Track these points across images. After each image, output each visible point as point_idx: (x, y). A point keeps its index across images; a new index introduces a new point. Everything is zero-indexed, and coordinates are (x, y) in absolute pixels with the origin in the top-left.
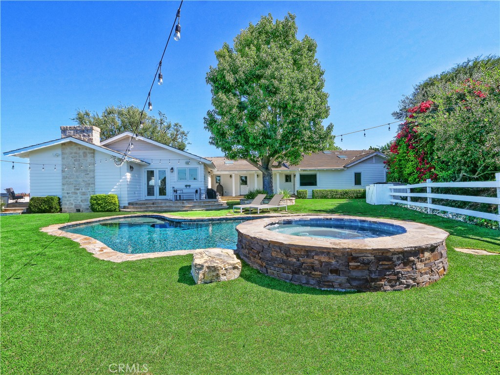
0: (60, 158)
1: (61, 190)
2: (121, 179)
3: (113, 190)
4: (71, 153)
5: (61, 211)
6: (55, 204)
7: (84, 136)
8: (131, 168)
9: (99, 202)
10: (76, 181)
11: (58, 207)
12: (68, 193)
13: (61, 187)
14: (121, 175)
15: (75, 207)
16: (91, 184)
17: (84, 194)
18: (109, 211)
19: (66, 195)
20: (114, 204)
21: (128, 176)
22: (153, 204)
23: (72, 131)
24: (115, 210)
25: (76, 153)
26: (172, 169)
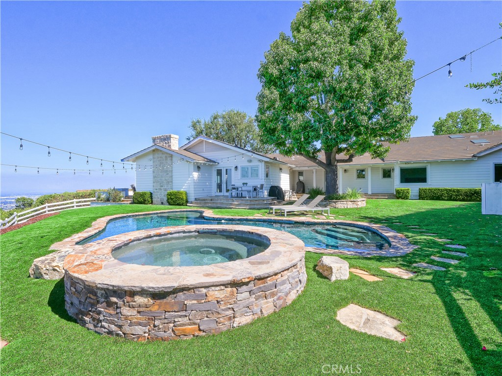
0: (152, 162)
1: (152, 187)
2: (189, 177)
3: (184, 187)
4: (158, 158)
5: (152, 203)
6: (147, 197)
7: (166, 143)
8: (199, 167)
9: (172, 197)
10: (161, 180)
11: (150, 200)
12: (156, 189)
13: (152, 185)
14: (190, 174)
15: (161, 200)
16: (170, 182)
17: (166, 190)
18: (179, 205)
19: (155, 190)
20: (182, 199)
21: (196, 175)
22: (211, 200)
23: (159, 140)
24: (183, 204)
25: (161, 157)
26: (236, 167)
